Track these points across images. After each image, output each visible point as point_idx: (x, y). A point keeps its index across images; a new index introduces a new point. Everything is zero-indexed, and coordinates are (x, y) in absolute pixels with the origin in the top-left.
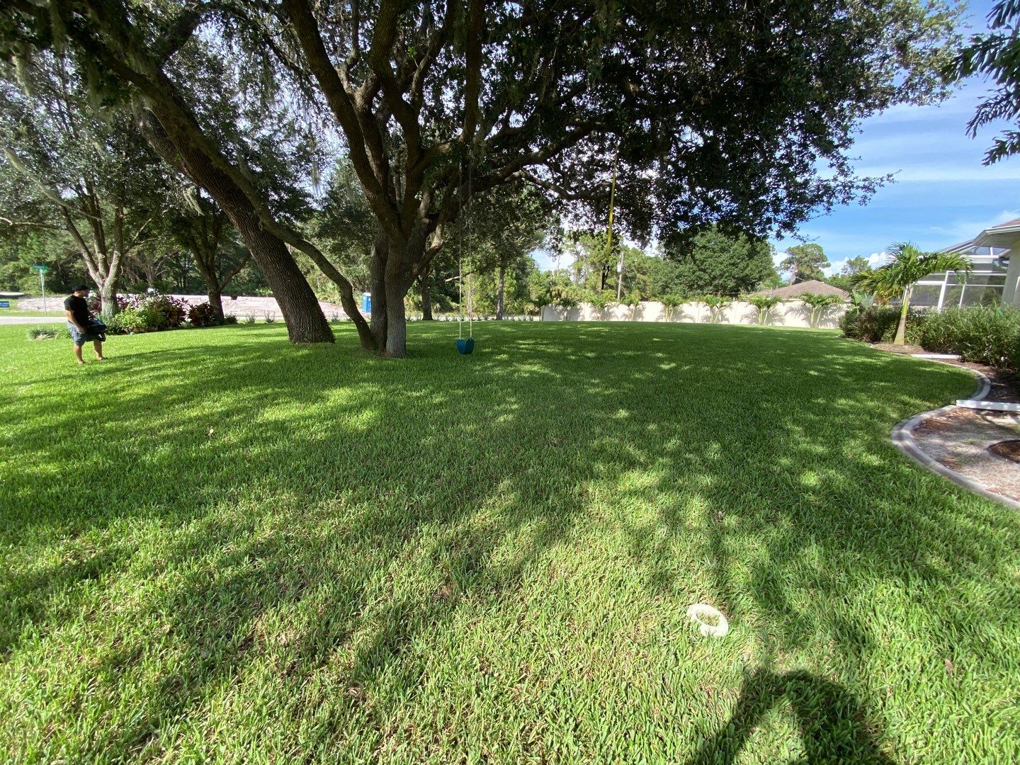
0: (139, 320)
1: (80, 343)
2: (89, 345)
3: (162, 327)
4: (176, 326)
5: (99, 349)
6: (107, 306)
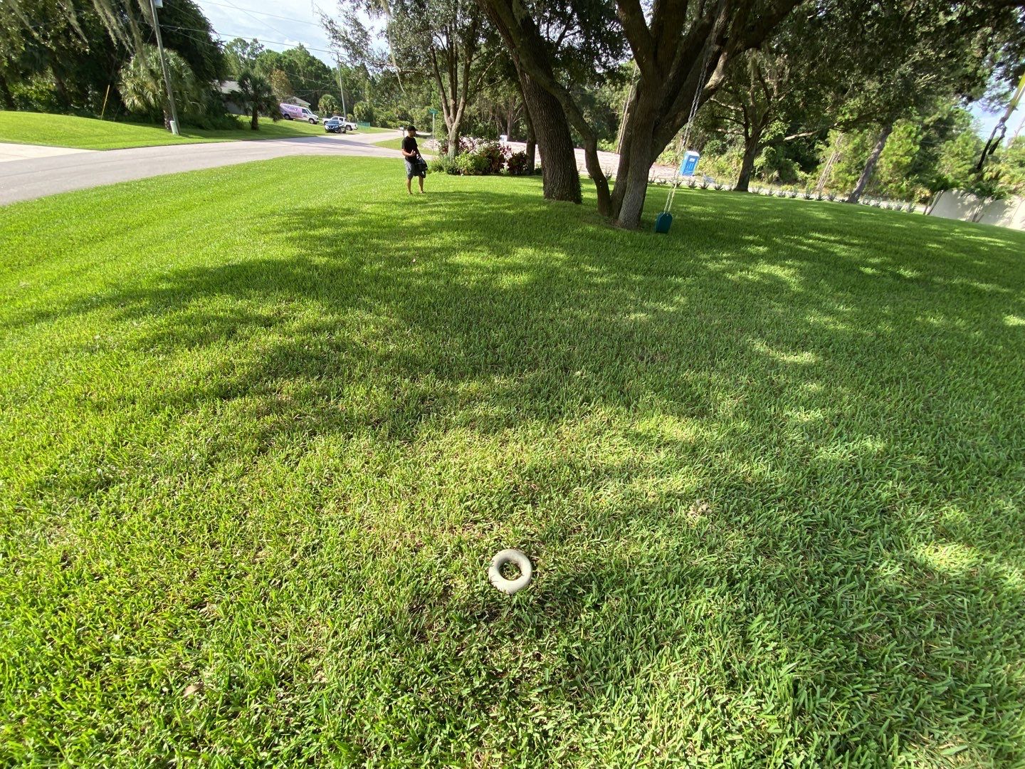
0: (469, 164)
1: (410, 177)
2: (416, 179)
3: (486, 172)
4: (497, 173)
5: (421, 183)
6: (451, 148)
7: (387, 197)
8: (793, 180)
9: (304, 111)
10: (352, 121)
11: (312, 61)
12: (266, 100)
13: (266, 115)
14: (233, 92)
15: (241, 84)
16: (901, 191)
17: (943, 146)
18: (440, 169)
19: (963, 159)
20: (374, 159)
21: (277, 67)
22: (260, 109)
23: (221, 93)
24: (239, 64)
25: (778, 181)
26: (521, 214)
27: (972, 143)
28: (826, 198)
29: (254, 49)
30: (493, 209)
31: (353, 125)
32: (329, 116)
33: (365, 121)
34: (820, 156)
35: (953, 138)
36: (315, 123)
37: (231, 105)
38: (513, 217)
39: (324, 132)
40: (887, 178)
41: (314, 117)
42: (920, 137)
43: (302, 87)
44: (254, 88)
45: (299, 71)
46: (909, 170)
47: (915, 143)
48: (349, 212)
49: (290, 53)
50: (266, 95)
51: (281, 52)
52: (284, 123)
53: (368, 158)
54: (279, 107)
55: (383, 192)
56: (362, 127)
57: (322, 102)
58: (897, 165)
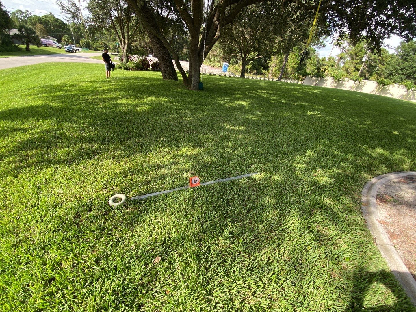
0: (134, 66)
4: (147, 69)
6: (125, 59)
7: (93, 79)
8: (261, 74)
9: (54, 42)
10: (79, 47)
11: (57, 20)
12: (33, 38)
13: (33, 44)
14: (16, 34)
15: (20, 30)
16: (295, 77)
17: (307, 61)
18: (121, 68)
19: (313, 65)
20: (90, 64)
21: (39, 23)
22: (31, 42)
23: (10, 35)
24: (19, 21)
25: (257, 74)
26: (152, 85)
27: (316, 60)
28: (271, 80)
29: (26, 15)
30: (140, 83)
31: (80, 49)
32: (67, 45)
33: (86, 47)
34: (269, 65)
35: (310, 58)
36: (60, 48)
37: (15, 40)
38: (148, 85)
39: (65, 52)
40: (290, 73)
41: (59, 45)
42: (300, 58)
43: (52, 32)
44: (27, 32)
45: (51, 25)
46: (297, 69)
47: (298, 60)
48: (73, 86)
49: (45, 16)
50: (33, 35)
51: (41, 16)
52: (43, 48)
53: (87, 63)
54: (40, 41)
55: (92, 77)
56: (84, 50)
57: (63, 39)
58: (293, 67)
